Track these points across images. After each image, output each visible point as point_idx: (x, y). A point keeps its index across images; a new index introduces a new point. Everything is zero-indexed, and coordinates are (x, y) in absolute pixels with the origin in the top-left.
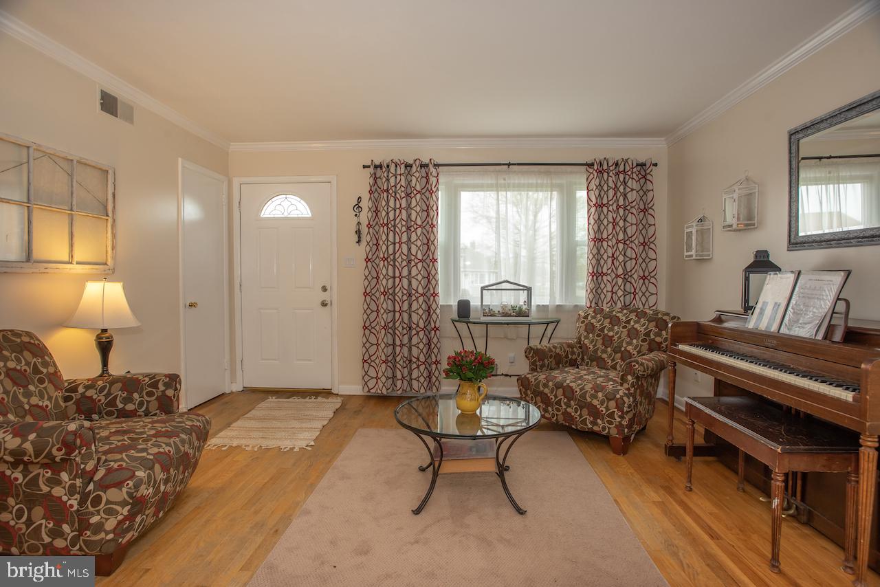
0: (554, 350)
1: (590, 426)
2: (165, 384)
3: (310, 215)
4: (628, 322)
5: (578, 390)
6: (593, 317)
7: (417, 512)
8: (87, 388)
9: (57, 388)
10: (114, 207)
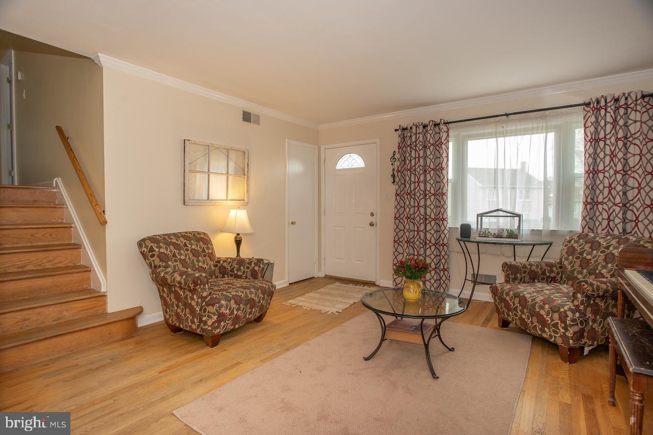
0: (529, 267)
1: (540, 333)
2: (255, 264)
3: (364, 166)
4: (607, 248)
5: (530, 301)
6: (576, 242)
7: (366, 359)
8: (224, 261)
9: (211, 260)
10: (248, 170)
